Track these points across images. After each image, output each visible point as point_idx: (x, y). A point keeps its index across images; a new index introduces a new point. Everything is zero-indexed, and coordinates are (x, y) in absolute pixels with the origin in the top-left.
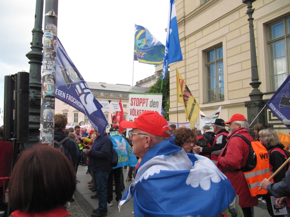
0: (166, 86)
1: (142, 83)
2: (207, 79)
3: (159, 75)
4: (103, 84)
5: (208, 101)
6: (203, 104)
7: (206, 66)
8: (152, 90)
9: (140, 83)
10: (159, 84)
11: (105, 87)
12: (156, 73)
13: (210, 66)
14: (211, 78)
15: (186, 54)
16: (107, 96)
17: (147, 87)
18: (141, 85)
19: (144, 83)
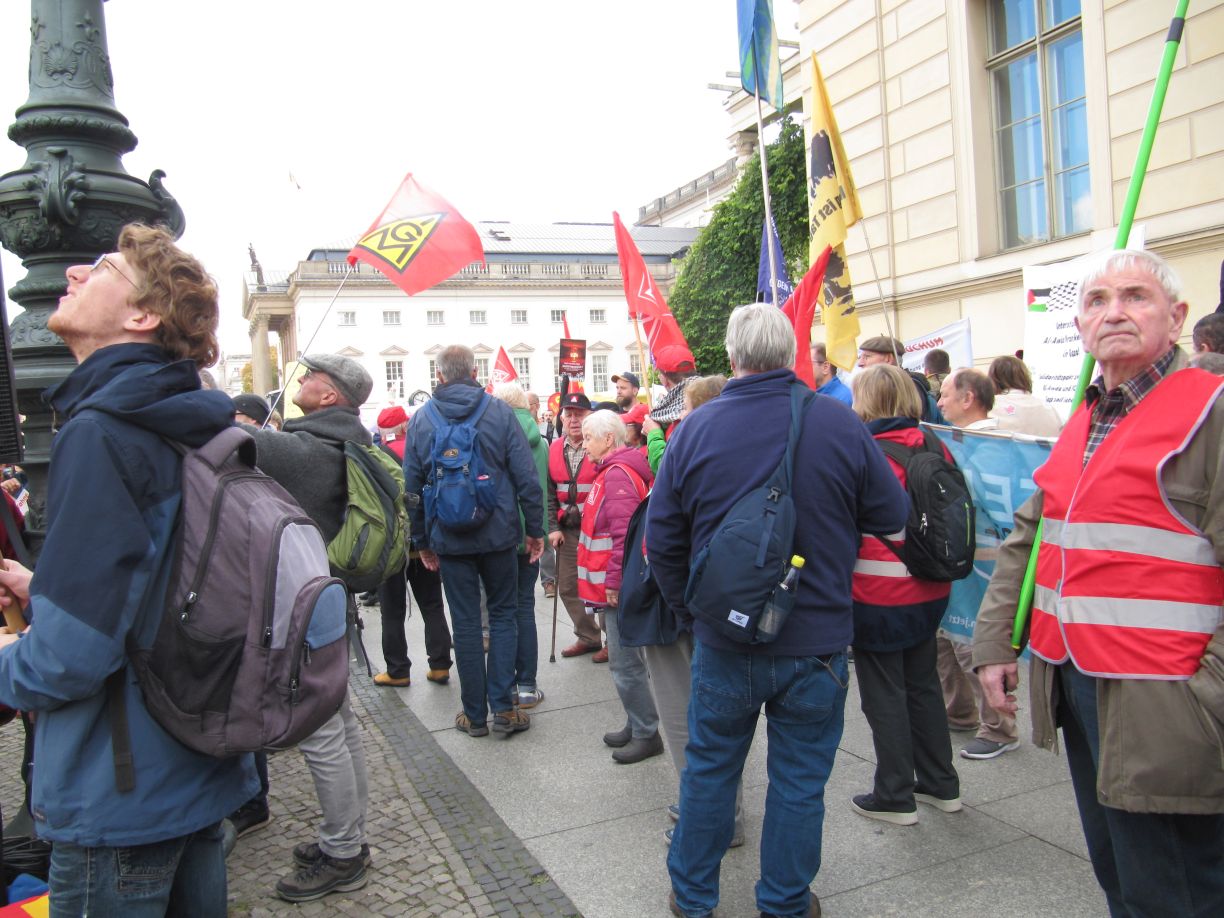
0: (788, 197)
1: (663, 210)
2: (995, 134)
3: (747, 147)
4: (496, 228)
5: (1002, 247)
6: (977, 260)
7: (988, 69)
8: (723, 219)
9: (657, 209)
10: (753, 191)
11: (508, 239)
12: (735, 142)
13: (1007, 68)
14: (1014, 129)
15: (884, 21)
16: (516, 278)
17: (687, 226)
18: (661, 218)
19: (674, 209)
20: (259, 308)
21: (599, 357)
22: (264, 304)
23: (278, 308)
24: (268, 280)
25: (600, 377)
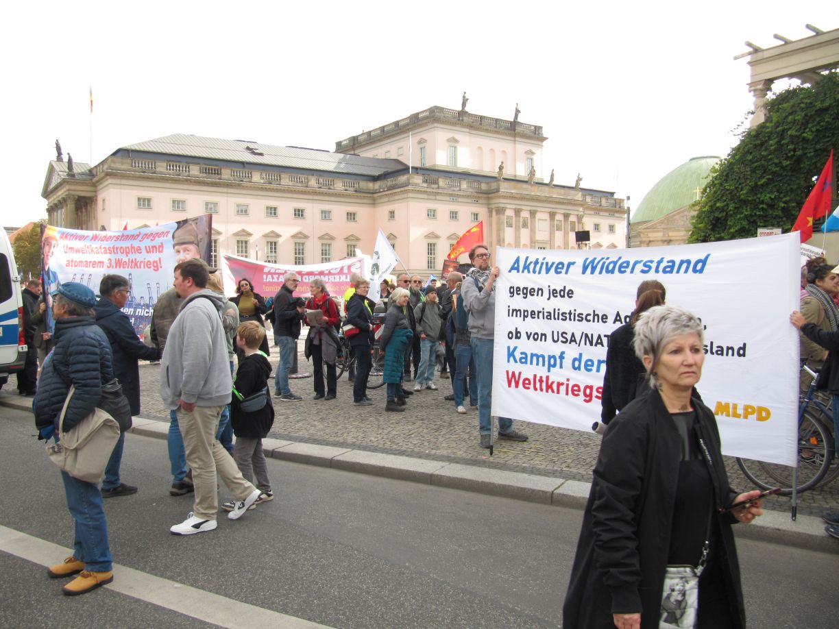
1: (357, 145)
3: (760, 93)
4: (251, 146)
9: (352, 144)
11: (261, 154)
16: (271, 183)
17: (377, 157)
18: (354, 150)
19: (365, 145)
20: (69, 190)
21: (326, 245)
22: (73, 187)
23: (84, 191)
24: (76, 170)
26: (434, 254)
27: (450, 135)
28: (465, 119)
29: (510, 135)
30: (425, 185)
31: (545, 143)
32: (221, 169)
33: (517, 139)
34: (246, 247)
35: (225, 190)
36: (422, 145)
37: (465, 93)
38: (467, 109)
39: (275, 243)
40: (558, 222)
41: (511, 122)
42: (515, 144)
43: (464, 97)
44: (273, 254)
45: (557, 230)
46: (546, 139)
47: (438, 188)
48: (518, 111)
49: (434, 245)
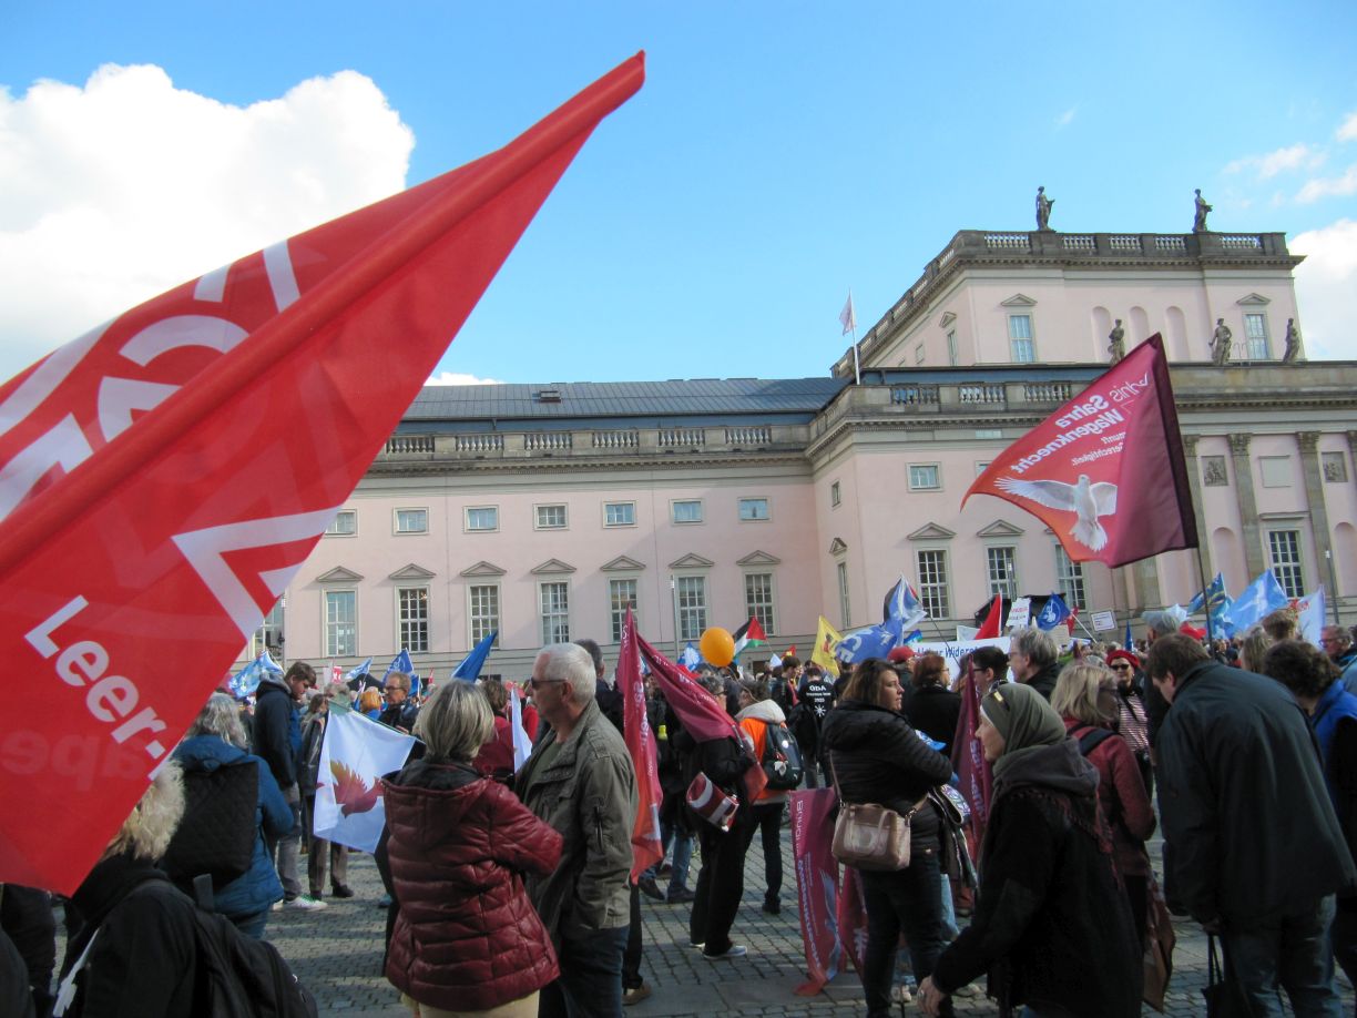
11: (556, 400)
16: (548, 456)
21: (688, 580)
25: (693, 613)
26: (942, 579)
27: (1009, 291)
28: (1049, 248)
29: (1186, 266)
30: (900, 409)
31: (1296, 271)
32: (433, 439)
33: (1208, 273)
34: (494, 601)
35: (440, 481)
36: (949, 328)
37: (1041, 189)
38: (1052, 224)
39: (564, 586)
40: (1330, 460)
41: (1186, 237)
42: (1204, 285)
43: (1039, 199)
44: (560, 612)
45: (1330, 479)
46: (1298, 260)
47: (940, 412)
48: (1203, 209)
49: (941, 554)
